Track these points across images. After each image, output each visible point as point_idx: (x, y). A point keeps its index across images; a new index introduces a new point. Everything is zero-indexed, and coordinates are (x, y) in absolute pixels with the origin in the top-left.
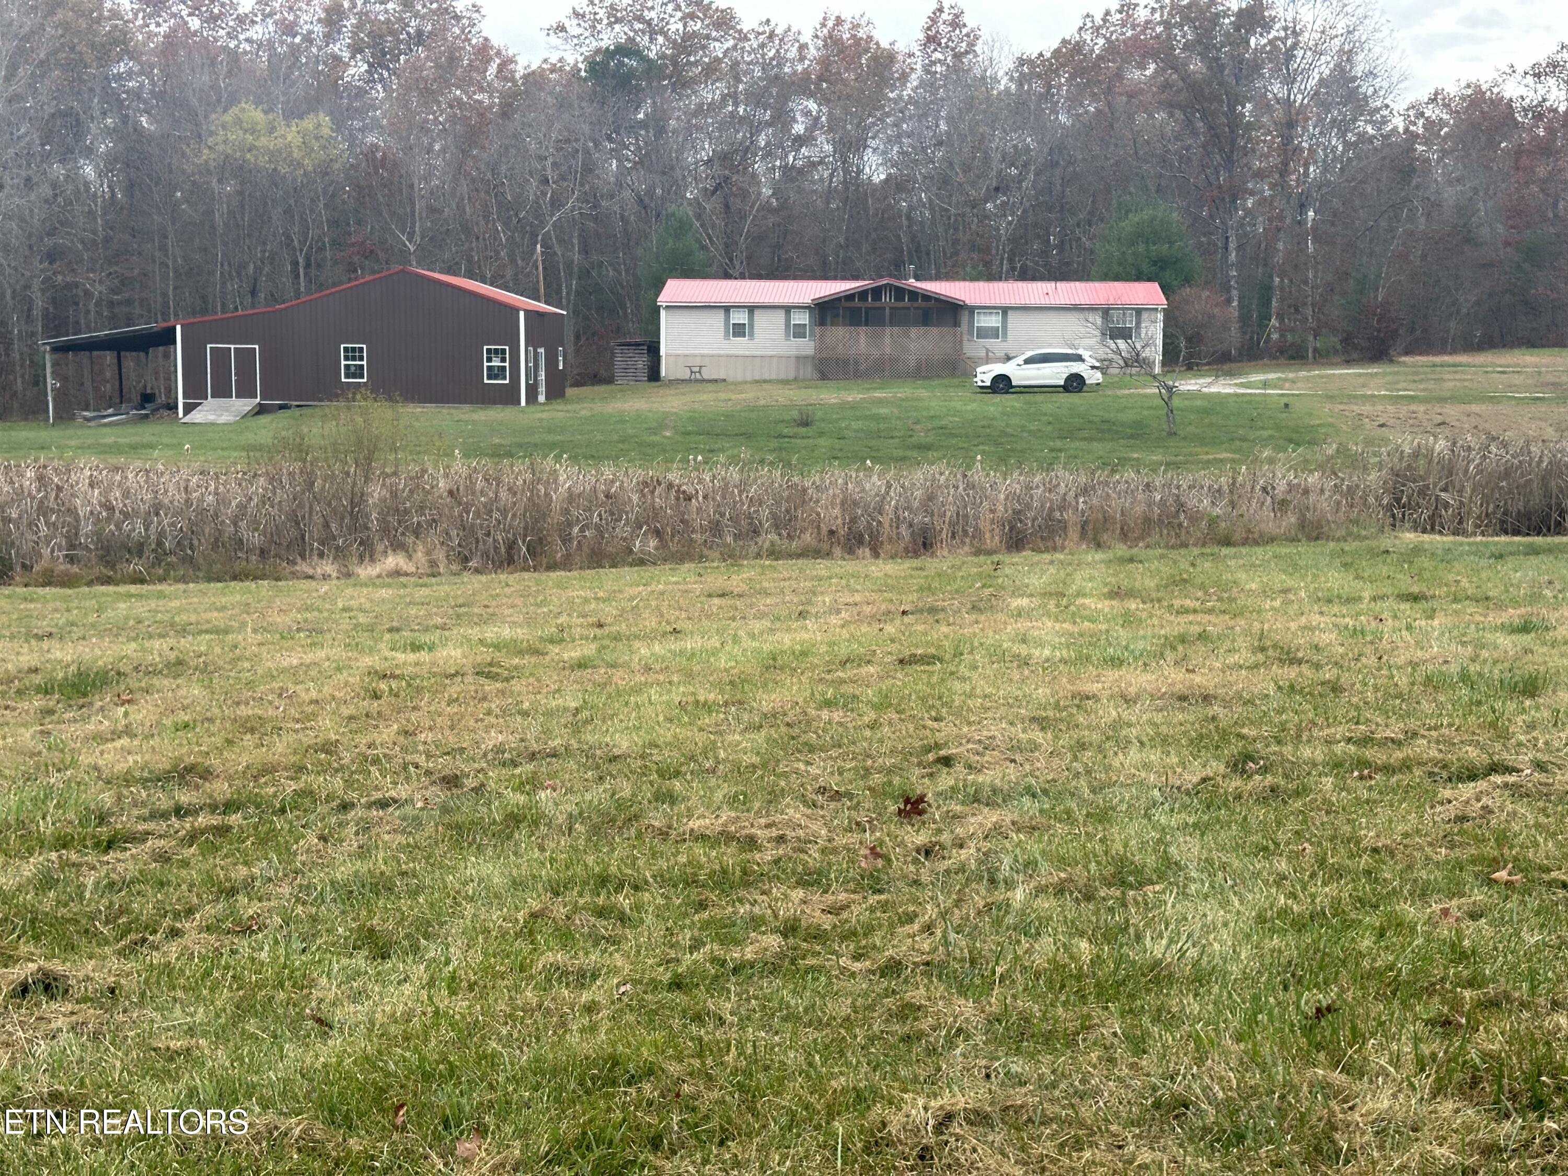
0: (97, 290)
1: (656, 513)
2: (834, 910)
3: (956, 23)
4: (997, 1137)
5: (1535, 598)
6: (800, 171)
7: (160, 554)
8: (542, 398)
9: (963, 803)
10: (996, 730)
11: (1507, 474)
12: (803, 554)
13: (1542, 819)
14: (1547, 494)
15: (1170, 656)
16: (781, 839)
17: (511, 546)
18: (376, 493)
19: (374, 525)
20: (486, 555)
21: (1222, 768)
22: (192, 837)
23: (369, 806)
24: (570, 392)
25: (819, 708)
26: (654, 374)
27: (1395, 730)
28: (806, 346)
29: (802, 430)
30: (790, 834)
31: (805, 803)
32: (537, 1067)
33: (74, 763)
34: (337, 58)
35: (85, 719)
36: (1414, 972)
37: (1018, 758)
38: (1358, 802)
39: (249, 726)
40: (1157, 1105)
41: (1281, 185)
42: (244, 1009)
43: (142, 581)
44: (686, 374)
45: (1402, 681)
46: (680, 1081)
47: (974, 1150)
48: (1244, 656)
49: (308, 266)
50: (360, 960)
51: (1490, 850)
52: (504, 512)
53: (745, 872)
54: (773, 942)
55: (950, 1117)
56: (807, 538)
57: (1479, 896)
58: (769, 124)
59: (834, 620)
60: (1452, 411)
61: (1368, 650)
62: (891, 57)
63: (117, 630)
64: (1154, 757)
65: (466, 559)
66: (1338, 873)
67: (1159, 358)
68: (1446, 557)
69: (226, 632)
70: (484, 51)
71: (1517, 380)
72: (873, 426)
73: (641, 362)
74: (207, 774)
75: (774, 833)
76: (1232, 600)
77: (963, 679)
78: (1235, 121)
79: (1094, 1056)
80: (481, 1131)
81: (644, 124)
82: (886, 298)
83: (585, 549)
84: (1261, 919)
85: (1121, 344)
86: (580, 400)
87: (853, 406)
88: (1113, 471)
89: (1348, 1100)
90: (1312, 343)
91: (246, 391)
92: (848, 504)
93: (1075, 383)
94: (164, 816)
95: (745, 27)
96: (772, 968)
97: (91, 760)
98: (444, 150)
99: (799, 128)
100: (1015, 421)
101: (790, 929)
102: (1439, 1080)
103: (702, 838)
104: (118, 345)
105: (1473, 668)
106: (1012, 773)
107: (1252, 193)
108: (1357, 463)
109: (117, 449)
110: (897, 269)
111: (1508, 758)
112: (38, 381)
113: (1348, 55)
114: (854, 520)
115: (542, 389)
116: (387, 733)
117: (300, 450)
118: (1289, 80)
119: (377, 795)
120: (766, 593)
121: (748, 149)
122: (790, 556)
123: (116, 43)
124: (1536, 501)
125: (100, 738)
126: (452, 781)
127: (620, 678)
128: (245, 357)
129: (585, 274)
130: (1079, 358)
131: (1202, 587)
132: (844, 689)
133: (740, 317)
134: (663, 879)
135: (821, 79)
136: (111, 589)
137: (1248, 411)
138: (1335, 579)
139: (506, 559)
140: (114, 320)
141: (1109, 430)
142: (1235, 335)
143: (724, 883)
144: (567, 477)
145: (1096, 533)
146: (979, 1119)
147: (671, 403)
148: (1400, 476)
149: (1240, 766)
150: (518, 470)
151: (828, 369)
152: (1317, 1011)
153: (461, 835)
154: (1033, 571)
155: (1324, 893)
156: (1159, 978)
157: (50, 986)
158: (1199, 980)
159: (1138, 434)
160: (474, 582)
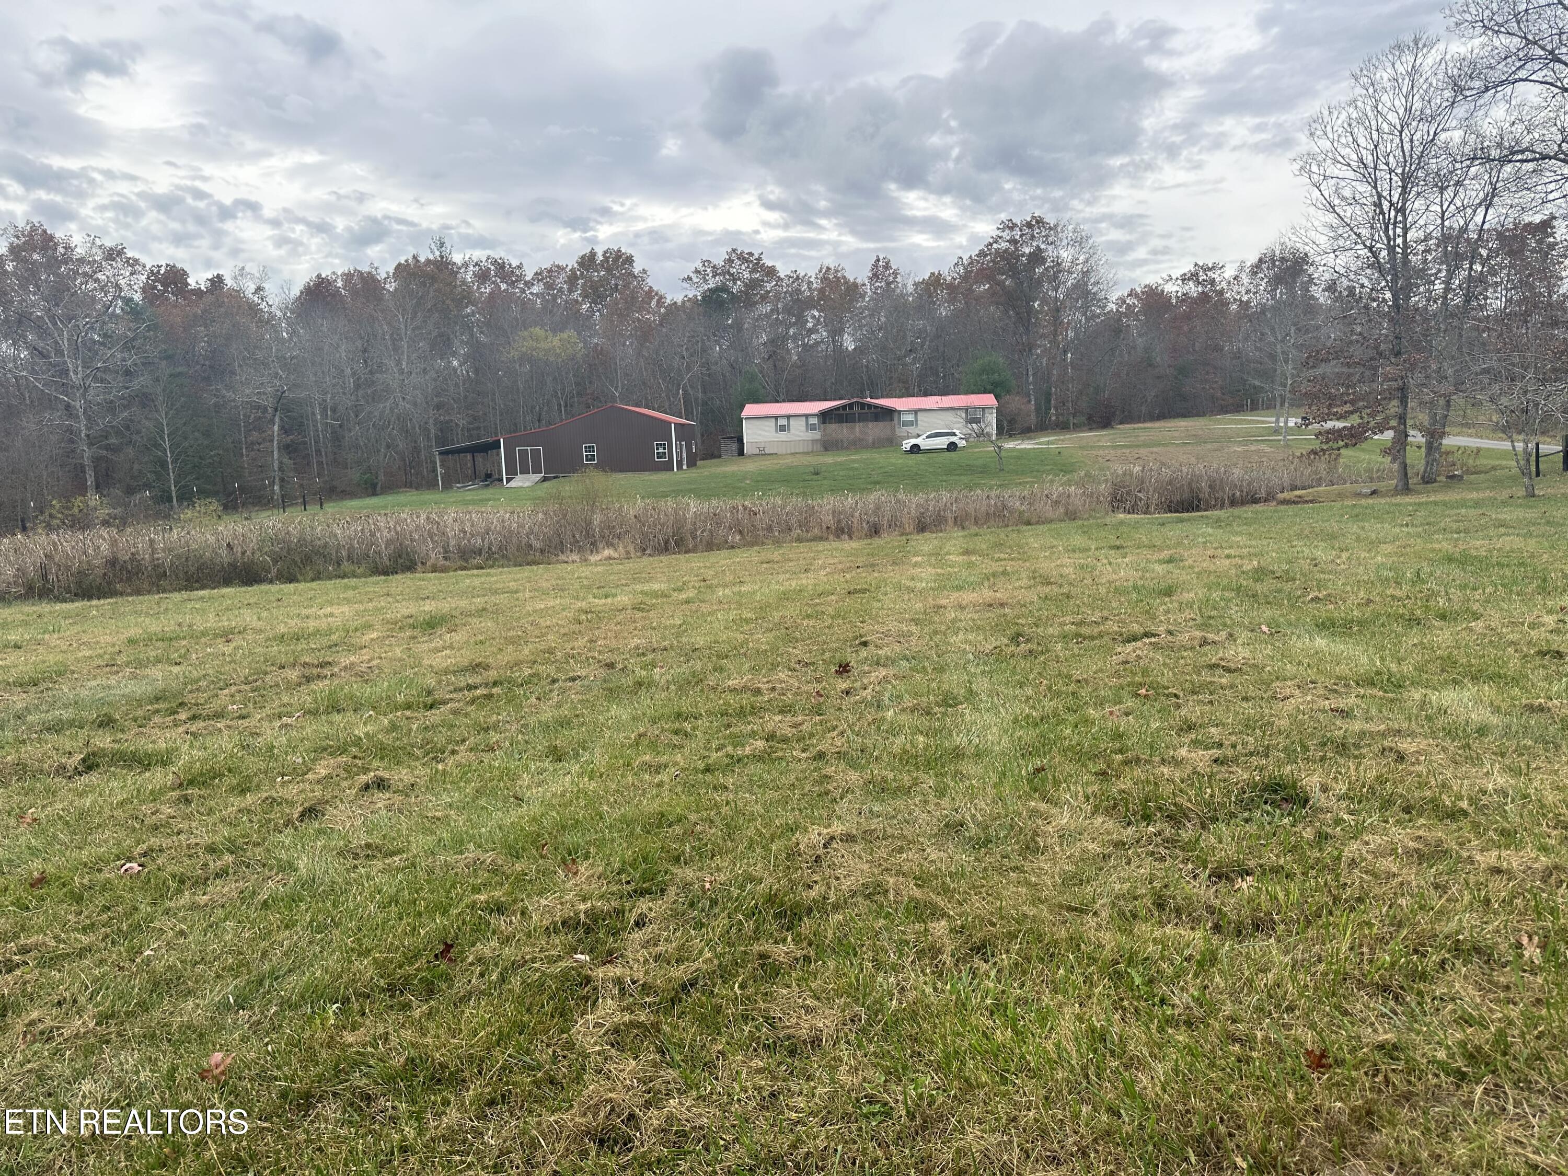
0: (461, 423)
1: (739, 522)
2: (795, 726)
3: (887, 266)
4: (857, 848)
5: (1180, 544)
6: (812, 346)
7: (490, 554)
8: (685, 467)
9: (871, 665)
10: (892, 626)
11: (1170, 483)
12: (813, 539)
13: (1167, 661)
14: (1191, 490)
15: (986, 584)
16: (773, 689)
17: (667, 542)
18: (597, 519)
19: (597, 535)
20: (654, 548)
21: (1006, 641)
22: (473, 702)
23: (566, 680)
24: (699, 463)
25: (804, 619)
26: (741, 453)
27: (1097, 617)
28: (817, 435)
29: (815, 477)
30: (778, 686)
31: (790, 669)
32: (623, 819)
33: (420, 665)
34: (577, 301)
35: (431, 641)
36: (1090, 746)
37: (902, 640)
38: (1073, 656)
39: (513, 641)
40: (947, 825)
41: (1054, 342)
43: (482, 568)
44: (757, 452)
45: (1103, 590)
46: (696, 824)
47: (843, 856)
48: (1025, 582)
49: (566, 406)
50: (546, 764)
51: (1138, 678)
52: (663, 525)
53: (752, 707)
54: (760, 744)
55: (833, 838)
56: (816, 531)
57: (1130, 703)
58: (795, 324)
59: (822, 573)
60: (1143, 452)
61: (1087, 576)
62: (855, 285)
63: (462, 594)
64: (971, 637)
65: (644, 550)
66: (1058, 694)
67: (994, 432)
68: (1136, 526)
69: (516, 592)
70: (650, 293)
71: (1176, 434)
72: (851, 473)
73: (735, 447)
74: (487, 667)
75: (770, 686)
76: (1024, 553)
77: (879, 601)
78: (1030, 309)
79: (917, 800)
80: (585, 858)
81: (731, 326)
82: (855, 409)
83: (704, 542)
84: (1016, 721)
85: (974, 425)
86: (704, 467)
87: (841, 464)
88: (971, 490)
89: (1047, 819)
90: (1072, 420)
91: (536, 471)
92: (835, 513)
93: (952, 447)
94: (461, 690)
95: (782, 275)
96: (758, 758)
97: (429, 662)
98: (631, 344)
99: (810, 325)
100: (922, 467)
101: (770, 737)
102: (1095, 806)
103: (732, 690)
104: (474, 450)
105: (1140, 583)
106: (897, 648)
107: (1040, 346)
108: (1095, 481)
109: (469, 503)
110: (861, 394)
111: (1153, 629)
112: (434, 470)
113: (1086, 274)
114: (839, 521)
115: (685, 462)
116: (582, 642)
117: (559, 498)
118: (1056, 289)
119: (571, 674)
120: (790, 560)
121: (785, 337)
122: (808, 541)
123: (464, 298)
124: (1187, 494)
125: (435, 651)
126: (610, 666)
127: (705, 608)
128: (536, 453)
129: (705, 404)
130: (954, 434)
131: (1010, 547)
132: (818, 608)
133: (782, 422)
134: (710, 713)
135: (820, 299)
136: (464, 572)
137: (1040, 457)
138: (1078, 540)
139: (665, 549)
140: (470, 438)
141: (969, 469)
142: (1033, 419)
143: (741, 713)
144: (694, 506)
145: (960, 522)
146: (849, 838)
147: (749, 466)
148: (1117, 487)
149: (1015, 639)
150: (669, 504)
151: (828, 446)
152: (1038, 770)
153: (612, 693)
154: (926, 543)
155: (1049, 705)
156: (958, 754)
157: (381, 784)
158: (978, 755)
159: (984, 471)
160: (646, 560)
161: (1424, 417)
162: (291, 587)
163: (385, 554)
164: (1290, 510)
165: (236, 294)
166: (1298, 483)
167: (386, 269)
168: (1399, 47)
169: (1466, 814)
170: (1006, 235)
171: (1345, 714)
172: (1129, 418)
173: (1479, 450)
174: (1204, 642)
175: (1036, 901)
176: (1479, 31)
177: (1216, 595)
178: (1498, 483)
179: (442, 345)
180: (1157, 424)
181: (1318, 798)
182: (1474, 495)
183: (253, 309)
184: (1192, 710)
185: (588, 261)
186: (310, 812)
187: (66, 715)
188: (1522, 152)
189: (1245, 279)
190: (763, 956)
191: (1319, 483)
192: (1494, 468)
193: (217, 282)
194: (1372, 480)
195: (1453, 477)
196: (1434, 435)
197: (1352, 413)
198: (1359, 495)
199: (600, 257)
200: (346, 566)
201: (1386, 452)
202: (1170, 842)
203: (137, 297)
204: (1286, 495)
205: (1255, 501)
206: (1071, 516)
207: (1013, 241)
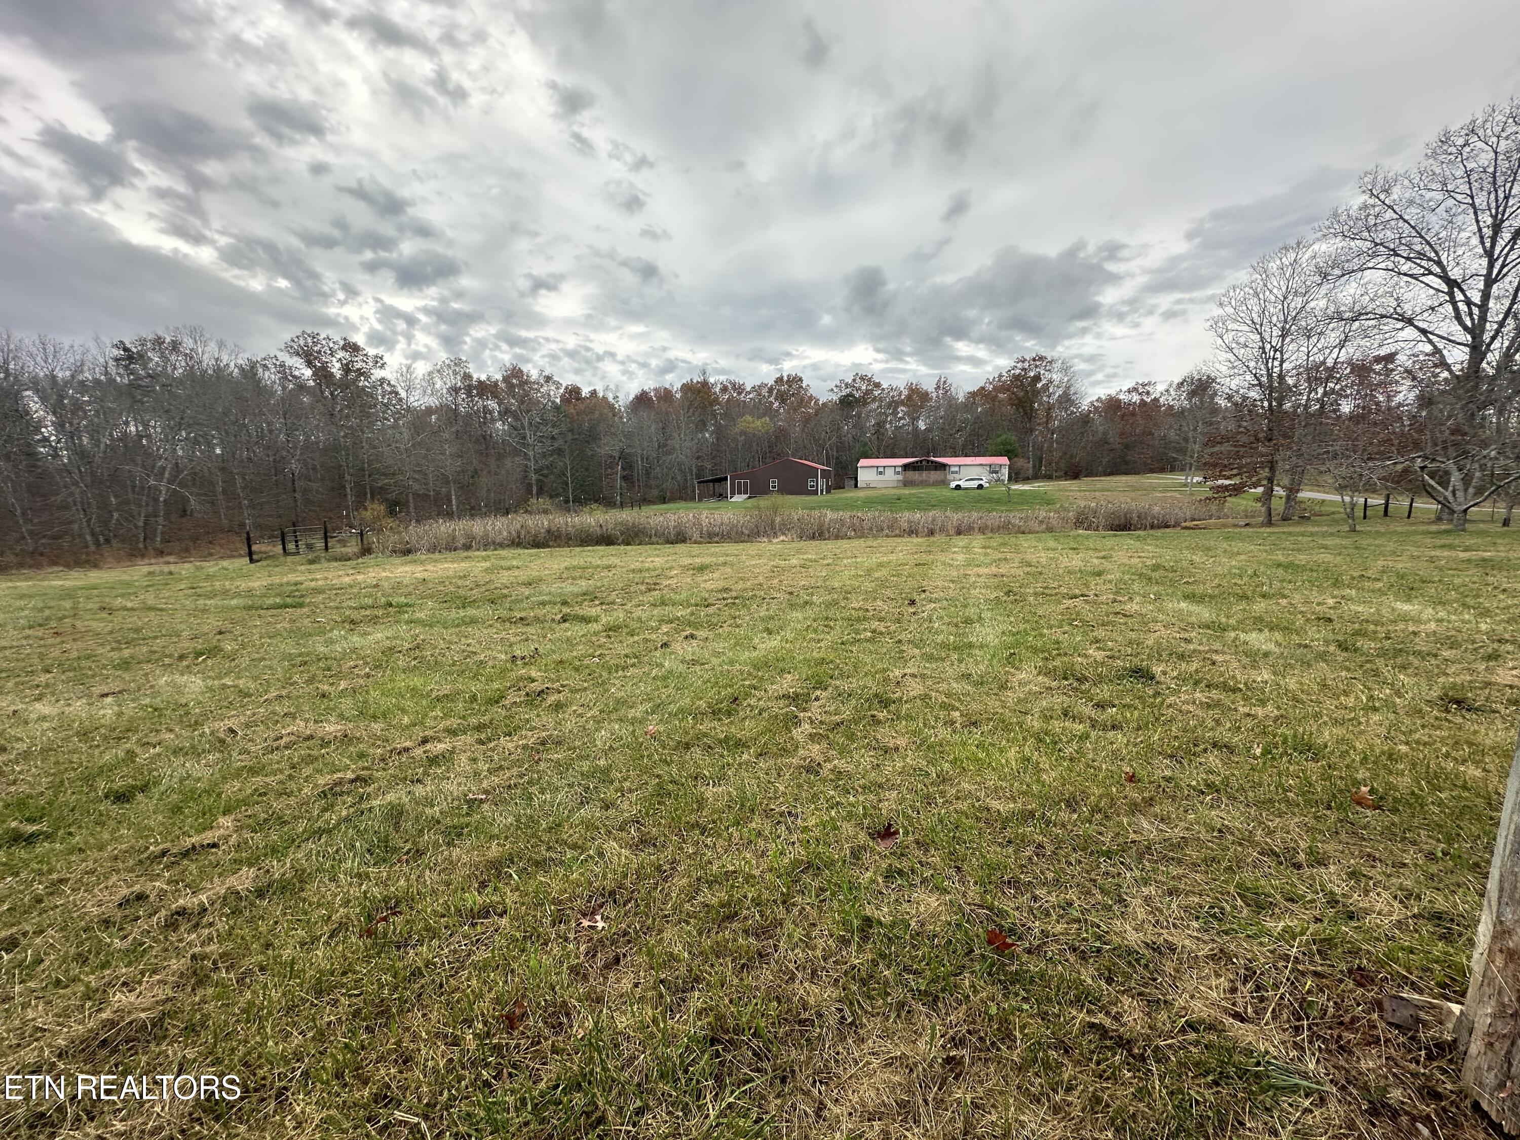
0: (709, 467)
1: (854, 525)
2: (886, 627)
3: (945, 383)
4: (918, 680)
5: (1112, 549)
6: (900, 427)
7: (723, 536)
8: (824, 493)
9: (926, 602)
10: (940, 583)
11: (1113, 513)
12: (896, 536)
13: (1092, 609)
14: (1127, 518)
15: (994, 564)
16: (875, 610)
17: (814, 534)
18: (778, 519)
19: (777, 528)
20: (808, 537)
21: (1002, 594)
22: (727, 605)
23: (770, 599)
24: (832, 491)
25: (891, 577)
26: (856, 486)
27: (1056, 584)
28: (900, 477)
29: (898, 501)
30: (877, 608)
31: (883, 601)
32: (805, 660)
33: (700, 587)
34: (771, 402)
35: (703, 576)
36: (1042, 646)
37: (944, 590)
38: (1039, 603)
39: (742, 579)
40: (962, 675)
41: (1046, 428)
42: (736, 644)
43: (718, 543)
44: (865, 486)
45: (1061, 571)
46: (839, 664)
47: (911, 682)
48: (1017, 565)
49: (763, 458)
50: (765, 635)
51: (1074, 616)
52: (812, 525)
53: (864, 617)
54: (869, 634)
55: (906, 675)
56: (897, 532)
57: (1066, 628)
58: (891, 414)
59: (901, 553)
60: (1097, 494)
61: (1053, 563)
62: (927, 393)
63: (712, 555)
64: (983, 591)
65: (802, 537)
66: (1028, 621)
67: (1007, 479)
68: (1087, 537)
69: (739, 555)
70: (811, 398)
72: (919, 500)
73: (853, 482)
74: (731, 590)
75: (874, 608)
76: (1019, 549)
77: (933, 570)
78: (1032, 408)
79: (948, 663)
80: (789, 673)
81: (855, 416)
82: (924, 463)
83: (835, 535)
84: (1003, 633)
85: (994, 475)
86: (835, 493)
87: (913, 494)
88: (990, 512)
89: (1014, 675)
90: (1055, 474)
91: (746, 493)
92: (909, 522)
93: (980, 487)
94: (720, 600)
95: (884, 386)
97: (703, 586)
98: (799, 425)
99: (900, 415)
100: (962, 498)
101: (874, 631)
102: (1039, 672)
103: (854, 609)
104: (714, 481)
105: (1084, 568)
106: (942, 594)
107: (1037, 430)
108: (1066, 510)
109: (713, 509)
110: (928, 455)
111: (1087, 592)
112: (694, 491)
113: (1068, 388)
114: (911, 527)
115: (824, 491)
116: (776, 581)
117: (758, 508)
118: (1049, 397)
119: (772, 596)
120: (883, 546)
121: (885, 422)
122: (893, 537)
123: (715, 401)
124: (1123, 521)
125: (706, 581)
126: (791, 593)
127: (837, 568)
128: (746, 484)
129: (837, 458)
130: (982, 480)
131: (1010, 545)
132: (899, 572)
133: (881, 469)
134: (842, 618)
135: (907, 400)
136: (710, 545)
137: (1034, 495)
138: (1052, 544)
139: (813, 537)
140: (713, 475)
141: (989, 500)
142: (1031, 472)
143: (858, 620)
144: (830, 515)
145: (982, 530)
146: (914, 676)
147: (861, 494)
148: (1080, 514)
149: (1008, 593)
150: (817, 513)
151: (906, 484)
152: (1012, 654)
153: (792, 606)
154: (961, 541)
155: (1022, 626)
156: (971, 646)
157: (692, 636)
158: (981, 647)
159: (998, 501)
160: (803, 543)
161: (1286, 481)
162: (629, 547)
163: (673, 533)
164: (1187, 532)
165: (605, 398)
166: (1196, 517)
167: (677, 386)
168: (1286, 249)
169: (1241, 690)
170: (1020, 365)
171: (1188, 641)
172: (1090, 474)
173: (1323, 501)
174: (1115, 601)
175: (1003, 707)
176: (1340, 238)
177: (1126, 577)
178: (1336, 521)
179: (702, 425)
180: (1108, 478)
181: (1159, 677)
182: (1316, 529)
183: (612, 407)
184: (1100, 633)
185: (779, 380)
186: (665, 645)
187: (546, 598)
188: (1367, 314)
189: (1172, 392)
190: (873, 716)
191: (1211, 517)
192: (1334, 513)
193: (594, 393)
194: (1247, 517)
195: (1303, 517)
196: (1292, 491)
197: (1235, 475)
198: (1236, 526)
199: (785, 378)
200: (654, 539)
201: (1258, 500)
202: (1075, 689)
203: (558, 401)
204: (1187, 524)
205: (1167, 527)
206: (1050, 530)
207: (1024, 369)
